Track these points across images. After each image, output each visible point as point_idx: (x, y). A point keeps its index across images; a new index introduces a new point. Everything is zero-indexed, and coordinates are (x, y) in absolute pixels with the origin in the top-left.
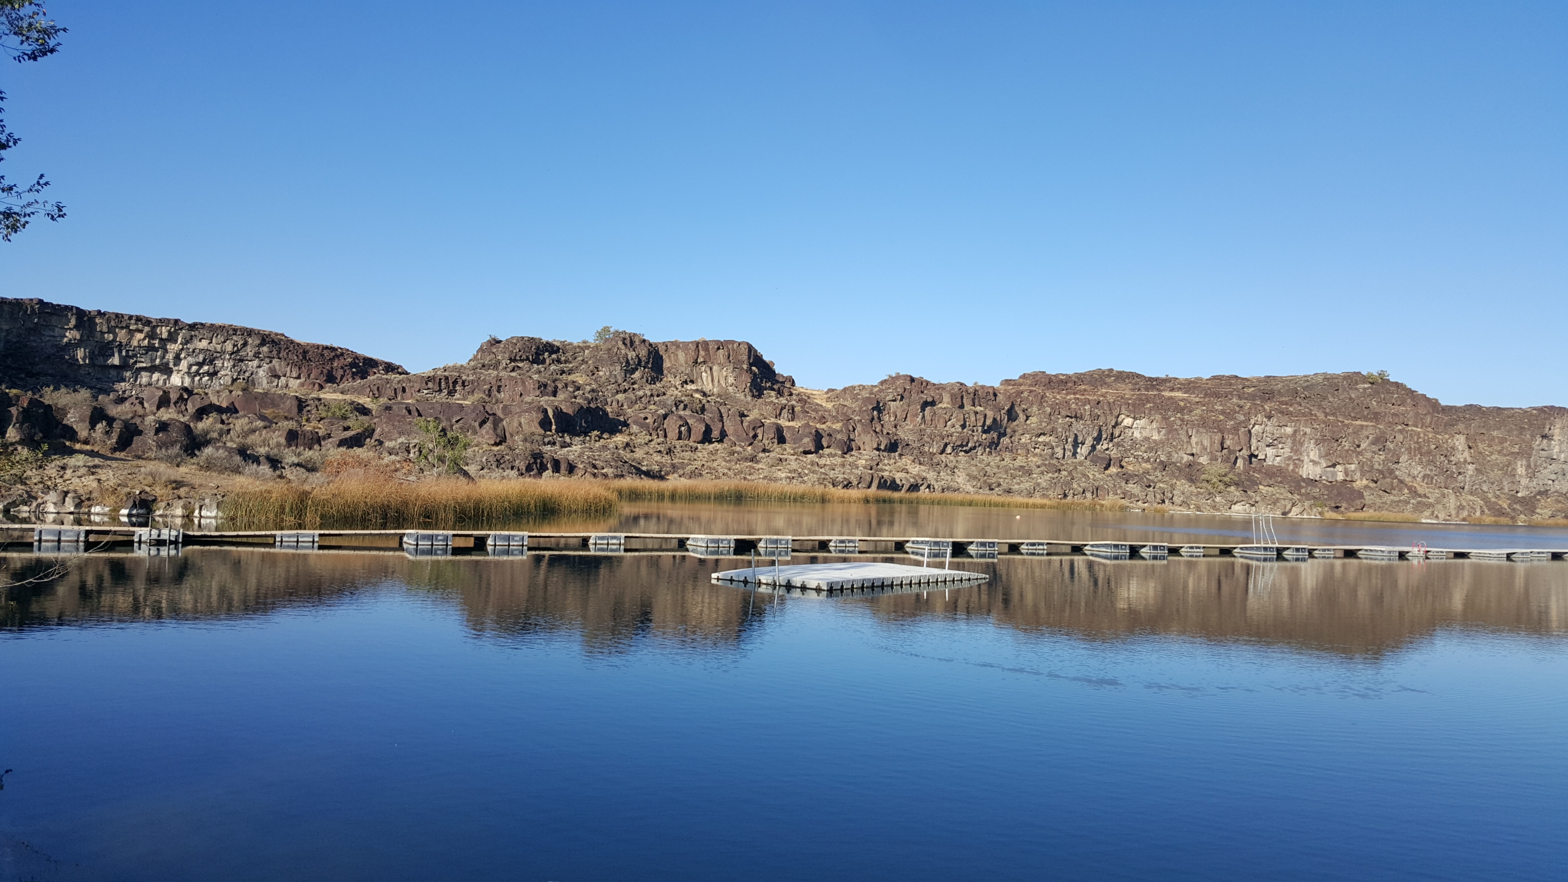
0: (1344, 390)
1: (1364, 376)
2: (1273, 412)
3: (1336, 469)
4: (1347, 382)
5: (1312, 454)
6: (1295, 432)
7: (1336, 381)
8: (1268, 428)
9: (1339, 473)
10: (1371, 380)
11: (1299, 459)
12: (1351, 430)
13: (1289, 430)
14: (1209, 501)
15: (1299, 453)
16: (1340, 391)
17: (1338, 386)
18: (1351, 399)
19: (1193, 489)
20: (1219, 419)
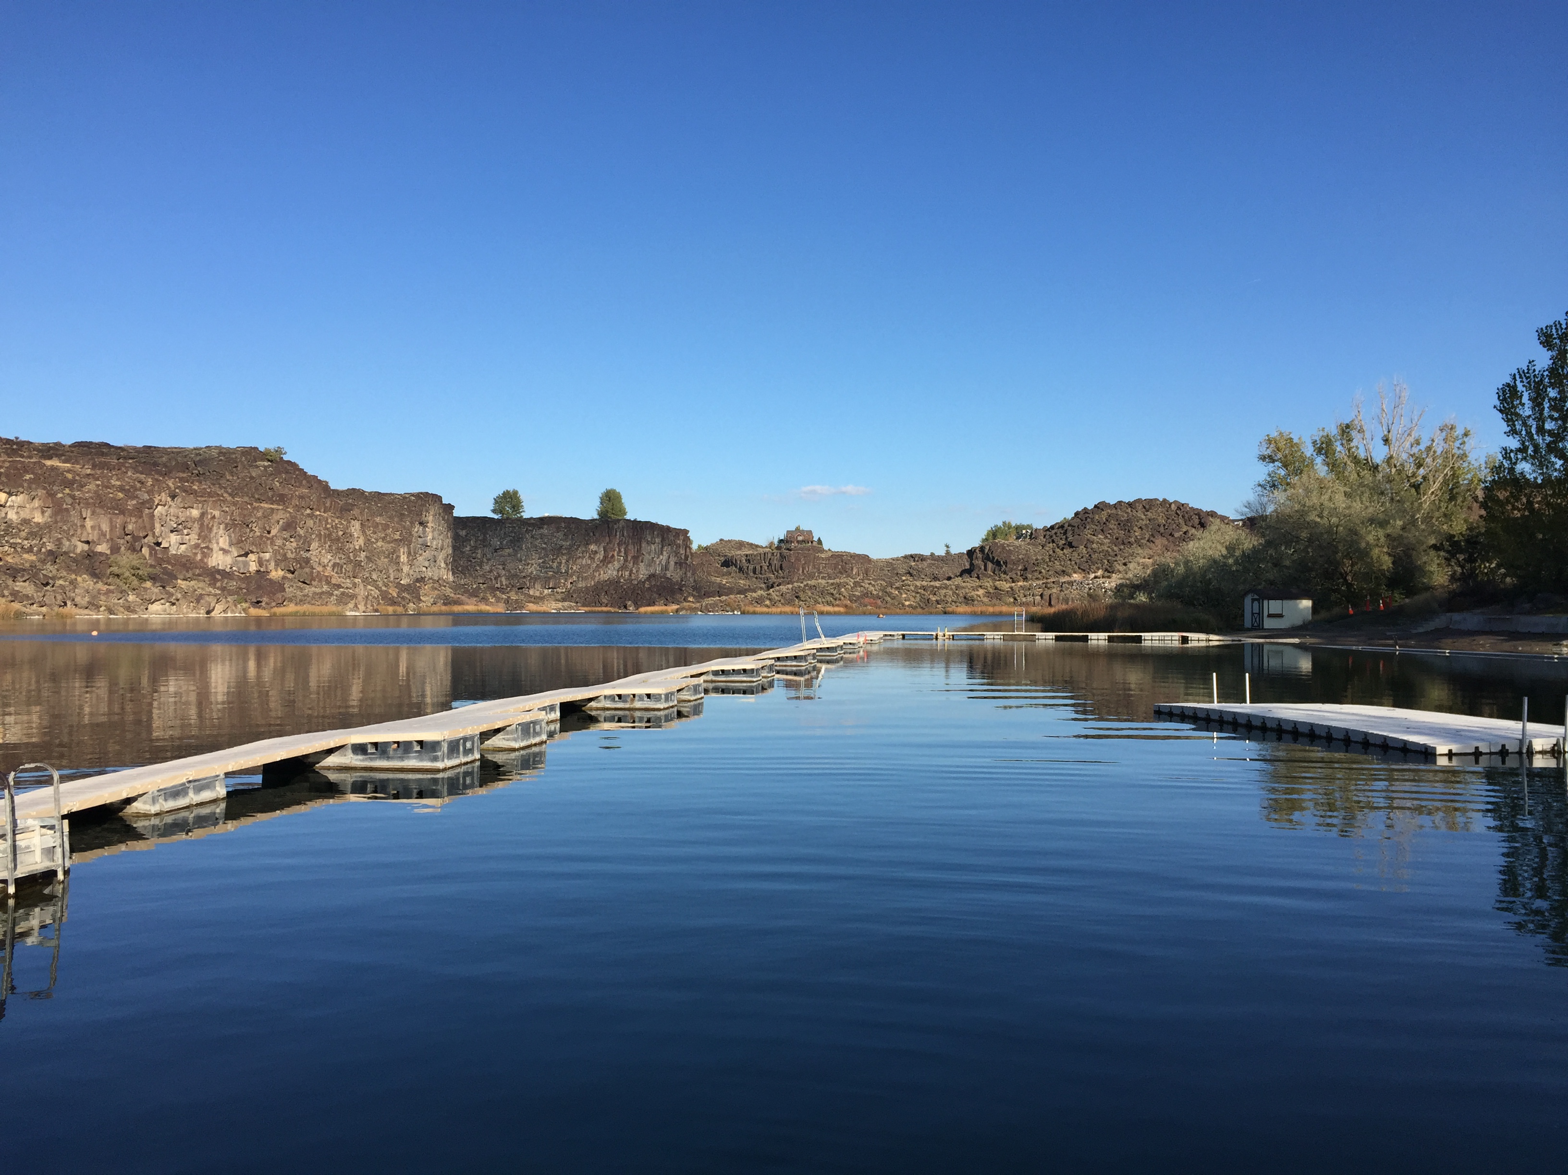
0: (244, 467)
1: (261, 452)
2: (177, 491)
3: (248, 559)
4: (246, 458)
5: (221, 540)
6: (203, 515)
7: (234, 456)
8: (172, 510)
9: (251, 563)
10: (270, 458)
11: (207, 547)
12: (260, 514)
13: (195, 513)
14: (121, 601)
15: (207, 540)
16: (239, 468)
17: (236, 462)
18: (252, 478)
19: (100, 585)
20: (118, 498)
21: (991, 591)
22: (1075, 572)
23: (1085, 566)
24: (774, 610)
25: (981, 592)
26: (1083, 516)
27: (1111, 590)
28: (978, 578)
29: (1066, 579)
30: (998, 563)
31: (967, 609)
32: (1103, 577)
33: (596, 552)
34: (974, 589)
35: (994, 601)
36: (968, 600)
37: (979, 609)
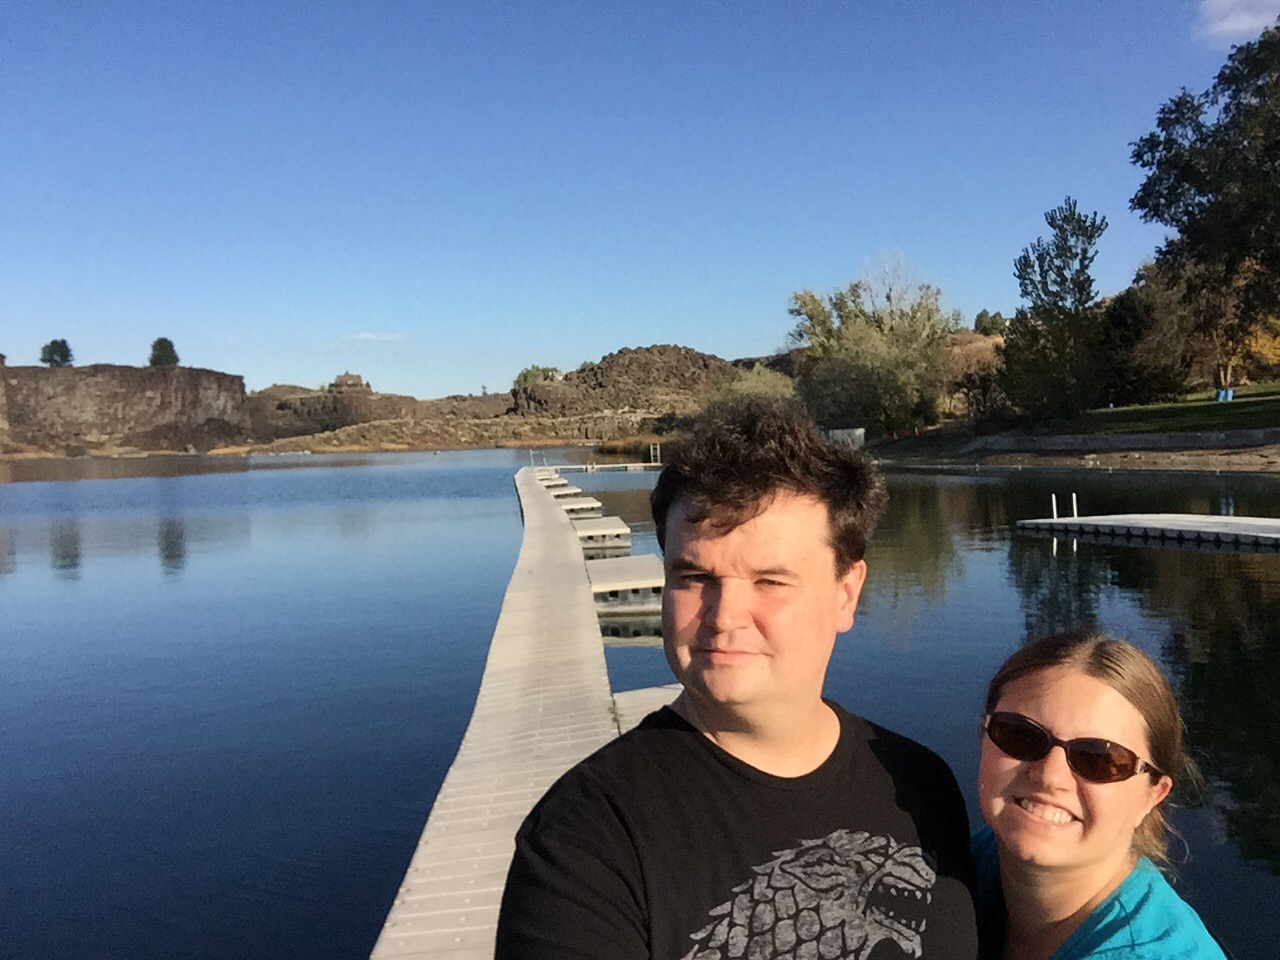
21: (537, 427)
22: (606, 408)
23: (614, 404)
24: (342, 449)
25: (527, 428)
26: (610, 360)
27: (637, 423)
28: (523, 415)
29: (599, 414)
30: (539, 402)
31: (517, 443)
32: (630, 412)
33: (152, 399)
34: (522, 425)
35: (539, 435)
36: (516, 435)
37: (526, 443)
